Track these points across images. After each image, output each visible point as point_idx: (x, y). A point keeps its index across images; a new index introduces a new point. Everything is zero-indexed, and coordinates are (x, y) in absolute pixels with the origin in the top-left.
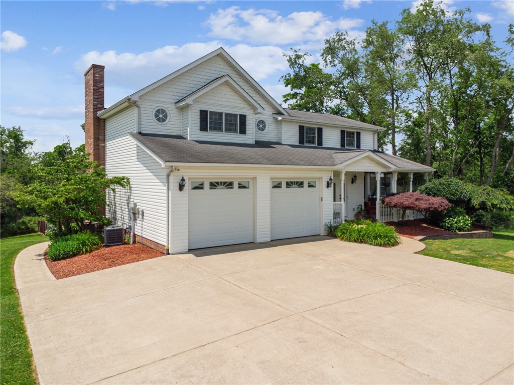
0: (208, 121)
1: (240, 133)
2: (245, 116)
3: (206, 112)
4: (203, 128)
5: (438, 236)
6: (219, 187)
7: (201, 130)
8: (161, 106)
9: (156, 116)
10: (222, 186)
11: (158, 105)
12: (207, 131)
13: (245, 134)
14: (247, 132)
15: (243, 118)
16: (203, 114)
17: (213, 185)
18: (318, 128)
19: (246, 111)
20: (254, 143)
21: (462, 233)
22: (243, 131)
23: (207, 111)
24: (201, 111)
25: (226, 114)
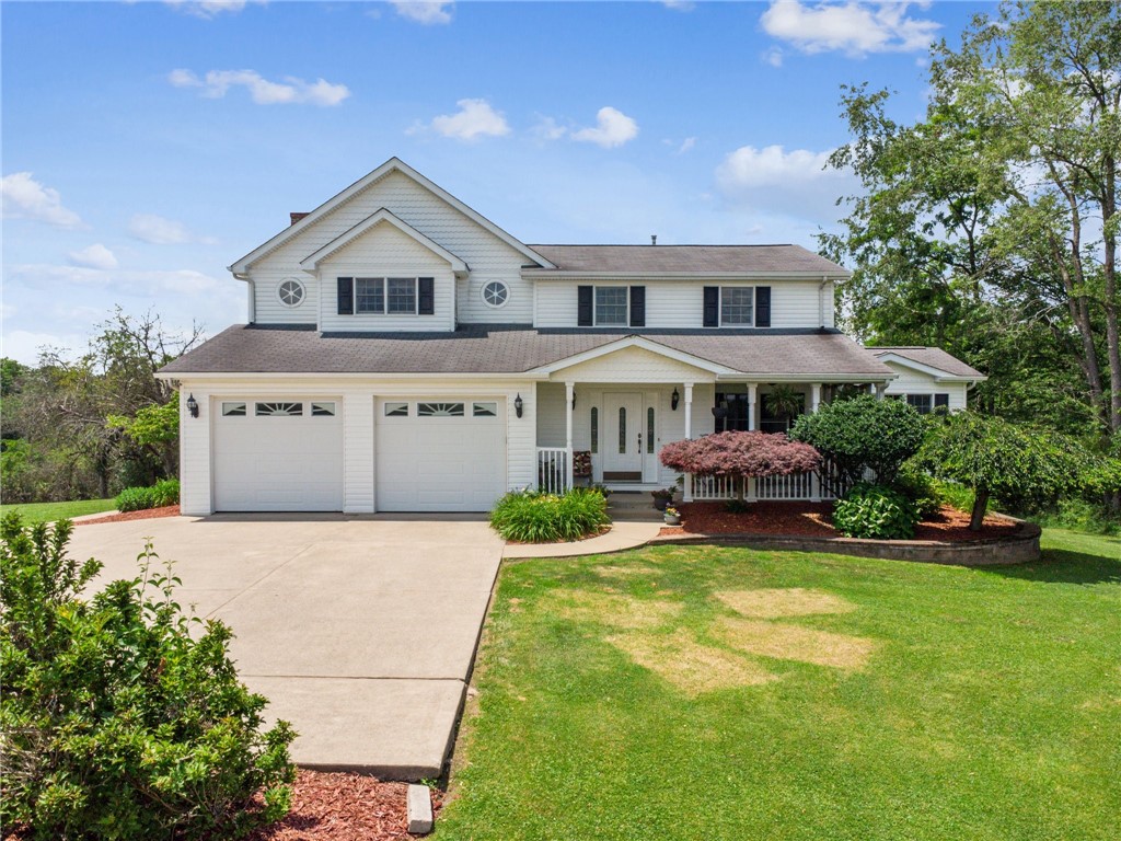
0: (351, 296)
1: (420, 313)
2: (431, 280)
3: (349, 280)
4: (345, 307)
5: (761, 539)
6: (275, 412)
7: (339, 313)
8: (289, 277)
9: (282, 294)
10: (282, 411)
11: (285, 276)
12: (352, 313)
13: (432, 313)
14: (436, 310)
15: (427, 285)
16: (344, 285)
17: (263, 409)
18: (632, 288)
19: (431, 271)
20: (453, 330)
21: (859, 540)
22: (427, 308)
23: (351, 279)
24: (340, 280)
25: (391, 281)
